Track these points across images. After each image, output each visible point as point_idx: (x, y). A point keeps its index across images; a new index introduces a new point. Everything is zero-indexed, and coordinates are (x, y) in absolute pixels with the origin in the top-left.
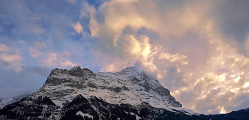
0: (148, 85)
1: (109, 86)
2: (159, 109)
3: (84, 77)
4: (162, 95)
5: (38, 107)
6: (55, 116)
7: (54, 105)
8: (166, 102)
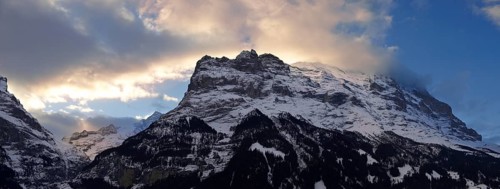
0: (402, 96)
1: (320, 91)
2: (429, 147)
3: (265, 74)
4: (434, 117)
5: (183, 137)
6: (220, 154)
7: (214, 132)
8: (446, 131)
